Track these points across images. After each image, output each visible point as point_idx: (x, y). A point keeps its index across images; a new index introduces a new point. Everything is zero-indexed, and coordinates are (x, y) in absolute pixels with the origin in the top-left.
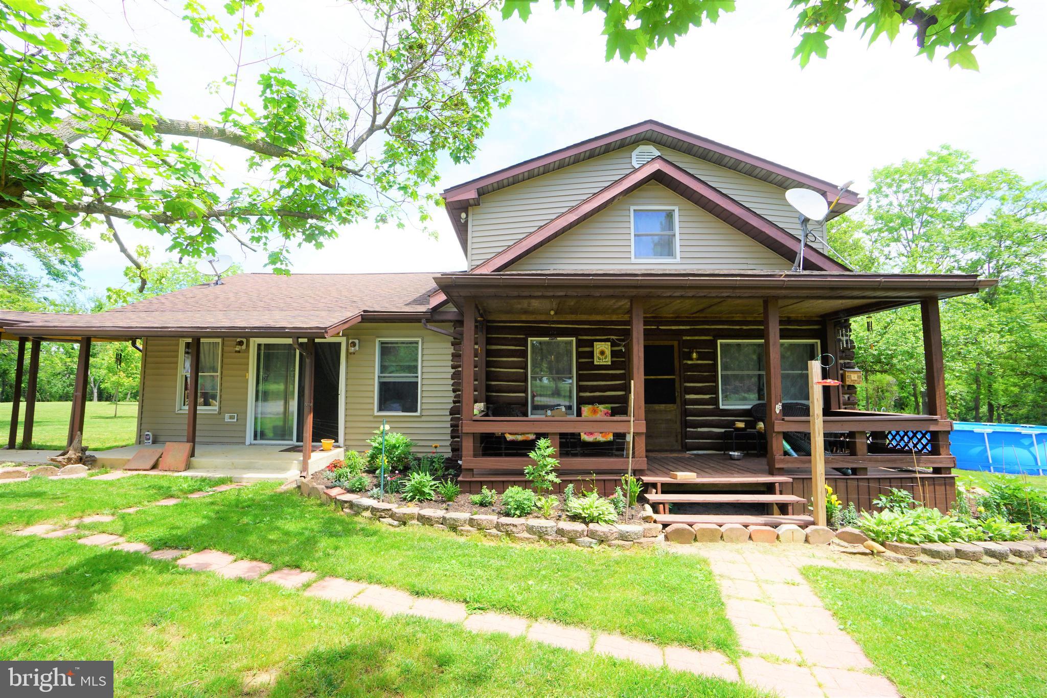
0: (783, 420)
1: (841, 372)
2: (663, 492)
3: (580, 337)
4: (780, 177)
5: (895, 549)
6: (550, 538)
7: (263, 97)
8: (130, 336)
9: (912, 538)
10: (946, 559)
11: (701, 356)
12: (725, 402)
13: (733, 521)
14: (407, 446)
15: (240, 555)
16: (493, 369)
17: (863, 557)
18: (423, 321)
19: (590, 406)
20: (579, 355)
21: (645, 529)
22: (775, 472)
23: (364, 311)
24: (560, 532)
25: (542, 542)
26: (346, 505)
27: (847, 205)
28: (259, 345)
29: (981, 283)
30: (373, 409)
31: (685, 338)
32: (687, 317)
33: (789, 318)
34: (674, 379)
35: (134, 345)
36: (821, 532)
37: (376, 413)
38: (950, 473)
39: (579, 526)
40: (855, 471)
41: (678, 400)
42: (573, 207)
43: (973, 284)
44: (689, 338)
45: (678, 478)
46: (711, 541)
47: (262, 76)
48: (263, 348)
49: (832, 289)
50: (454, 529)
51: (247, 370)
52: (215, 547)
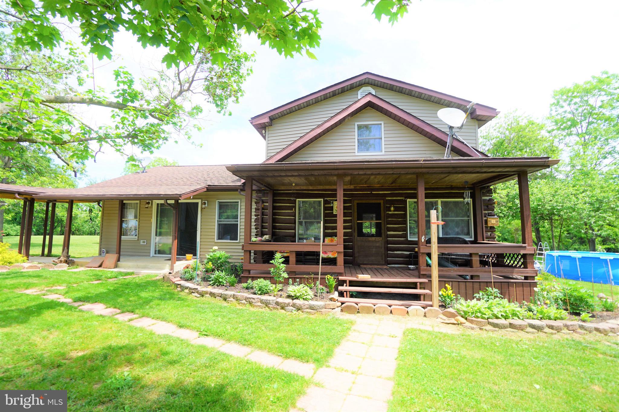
0: (426, 246)
1: (484, 218)
2: (350, 286)
3: (326, 199)
4: (447, 102)
5: (472, 322)
6: (271, 306)
7: (117, 81)
8: (98, 200)
9: (484, 316)
10: (502, 328)
11: (396, 209)
12: (411, 236)
13: (382, 303)
14: (227, 258)
15: (108, 306)
16: (277, 217)
17: (453, 326)
18: (239, 190)
19: (330, 238)
20: (325, 209)
21: (325, 304)
22: (421, 276)
23: (209, 185)
24: (277, 303)
25: (267, 308)
26: (179, 286)
27: (490, 116)
28: (158, 204)
29: (551, 162)
30: (214, 239)
31: (387, 198)
32: (388, 186)
33: (452, 186)
34: (381, 223)
35: (99, 204)
36: (433, 311)
37: (216, 241)
38: (534, 280)
39: (289, 301)
40: (472, 277)
41: (383, 235)
42: (319, 125)
43: (544, 163)
44: (390, 198)
45: (359, 278)
46: (367, 313)
47: (114, 71)
48: (160, 205)
49: (454, 167)
50: (225, 299)
51: (151, 217)
52: (100, 302)
